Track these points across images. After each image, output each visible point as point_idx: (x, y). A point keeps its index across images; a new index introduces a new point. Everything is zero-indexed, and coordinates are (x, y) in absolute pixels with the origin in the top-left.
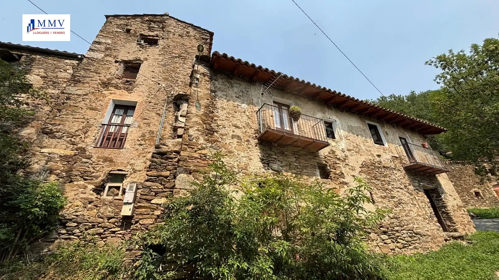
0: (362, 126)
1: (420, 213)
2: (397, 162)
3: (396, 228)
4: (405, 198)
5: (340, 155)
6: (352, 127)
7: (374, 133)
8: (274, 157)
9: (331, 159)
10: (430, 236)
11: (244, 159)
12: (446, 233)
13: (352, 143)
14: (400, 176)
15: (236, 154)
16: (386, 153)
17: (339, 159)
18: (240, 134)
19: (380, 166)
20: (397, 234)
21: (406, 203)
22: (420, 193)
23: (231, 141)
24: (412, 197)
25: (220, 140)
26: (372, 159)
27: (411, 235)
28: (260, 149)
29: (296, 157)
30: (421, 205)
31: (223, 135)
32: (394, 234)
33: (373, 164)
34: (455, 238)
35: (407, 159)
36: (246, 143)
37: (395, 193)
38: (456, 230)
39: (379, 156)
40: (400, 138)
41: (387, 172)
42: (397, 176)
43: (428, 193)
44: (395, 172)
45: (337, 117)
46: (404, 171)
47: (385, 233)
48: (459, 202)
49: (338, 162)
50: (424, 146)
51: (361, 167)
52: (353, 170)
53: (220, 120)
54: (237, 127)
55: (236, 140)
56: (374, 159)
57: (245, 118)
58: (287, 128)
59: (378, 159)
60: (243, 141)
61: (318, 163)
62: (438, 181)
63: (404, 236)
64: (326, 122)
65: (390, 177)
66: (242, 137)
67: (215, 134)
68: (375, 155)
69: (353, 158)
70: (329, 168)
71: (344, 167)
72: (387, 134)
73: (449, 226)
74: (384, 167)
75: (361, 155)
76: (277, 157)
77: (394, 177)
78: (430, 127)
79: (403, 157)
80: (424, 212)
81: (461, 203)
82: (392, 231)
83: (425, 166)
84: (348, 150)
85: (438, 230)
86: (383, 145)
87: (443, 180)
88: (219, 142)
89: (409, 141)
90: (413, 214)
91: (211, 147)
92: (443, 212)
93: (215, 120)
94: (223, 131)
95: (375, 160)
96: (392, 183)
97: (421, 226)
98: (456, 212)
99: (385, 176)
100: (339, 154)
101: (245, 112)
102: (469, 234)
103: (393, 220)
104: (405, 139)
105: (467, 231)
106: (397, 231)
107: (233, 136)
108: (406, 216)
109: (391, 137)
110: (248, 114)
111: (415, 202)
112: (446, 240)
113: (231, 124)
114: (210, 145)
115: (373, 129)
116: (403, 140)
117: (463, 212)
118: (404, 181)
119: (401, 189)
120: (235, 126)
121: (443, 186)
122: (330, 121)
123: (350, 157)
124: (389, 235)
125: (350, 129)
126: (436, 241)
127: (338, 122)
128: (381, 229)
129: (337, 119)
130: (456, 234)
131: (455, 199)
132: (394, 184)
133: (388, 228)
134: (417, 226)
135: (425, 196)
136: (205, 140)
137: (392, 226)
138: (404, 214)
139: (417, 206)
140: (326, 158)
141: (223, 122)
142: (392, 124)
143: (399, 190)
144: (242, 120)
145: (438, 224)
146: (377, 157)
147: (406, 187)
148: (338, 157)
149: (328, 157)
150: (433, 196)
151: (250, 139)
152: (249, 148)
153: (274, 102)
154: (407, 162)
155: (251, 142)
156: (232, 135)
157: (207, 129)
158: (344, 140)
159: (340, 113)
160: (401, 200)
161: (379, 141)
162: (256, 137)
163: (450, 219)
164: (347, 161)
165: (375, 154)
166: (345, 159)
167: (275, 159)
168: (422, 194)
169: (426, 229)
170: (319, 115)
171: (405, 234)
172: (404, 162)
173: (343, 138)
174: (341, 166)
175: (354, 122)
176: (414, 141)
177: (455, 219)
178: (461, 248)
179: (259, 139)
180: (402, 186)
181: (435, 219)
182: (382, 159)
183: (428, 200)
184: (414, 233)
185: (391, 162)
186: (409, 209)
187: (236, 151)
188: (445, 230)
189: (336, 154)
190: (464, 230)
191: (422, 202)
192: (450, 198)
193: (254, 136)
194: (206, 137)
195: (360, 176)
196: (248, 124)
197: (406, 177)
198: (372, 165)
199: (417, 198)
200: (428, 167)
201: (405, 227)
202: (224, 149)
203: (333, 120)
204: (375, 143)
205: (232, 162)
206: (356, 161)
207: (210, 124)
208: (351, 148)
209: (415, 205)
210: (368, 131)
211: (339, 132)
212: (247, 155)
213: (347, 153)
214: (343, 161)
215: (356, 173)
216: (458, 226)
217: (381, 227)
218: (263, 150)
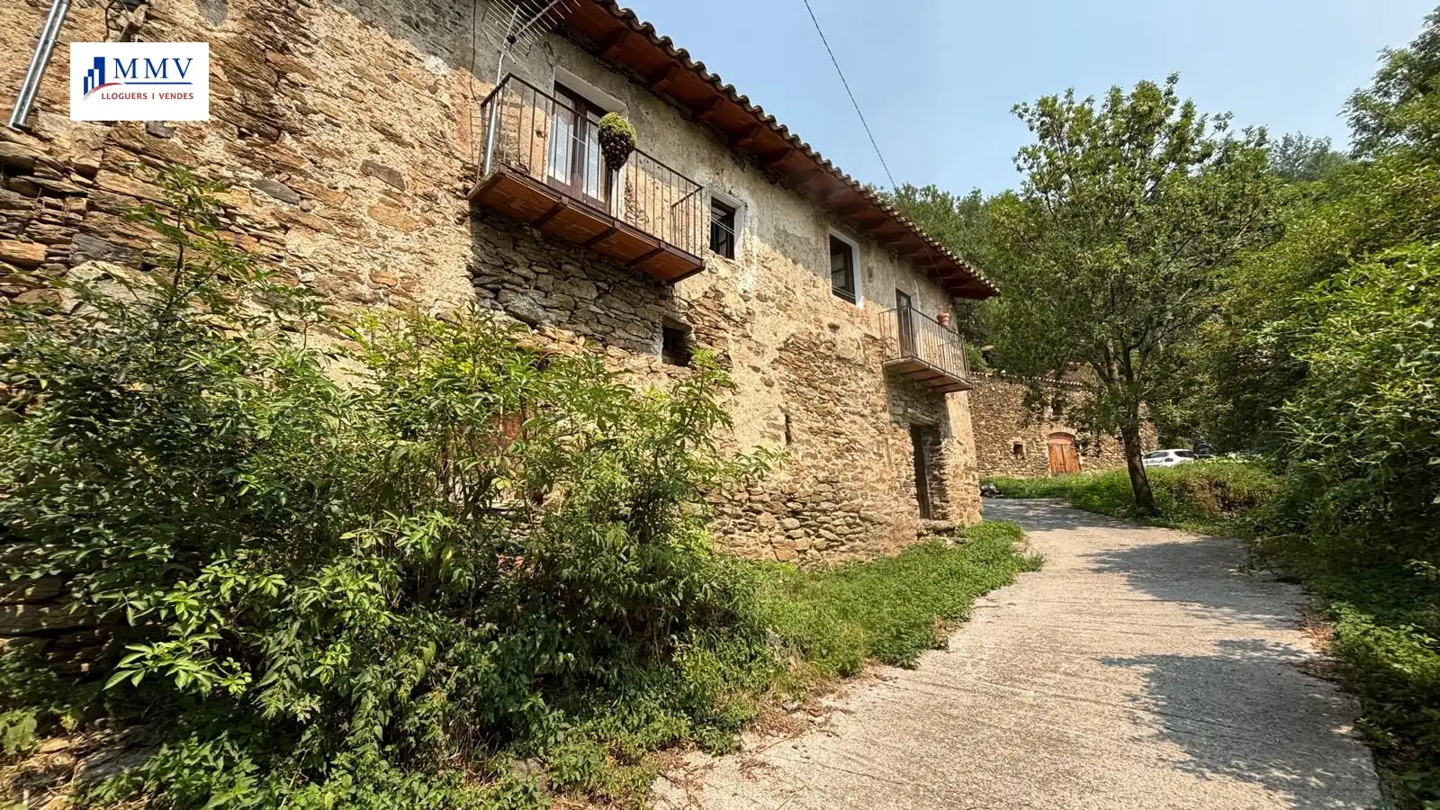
0: (813, 240)
1: (885, 476)
2: (873, 350)
3: (825, 505)
4: (864, 440)
5: (734, 307)
6: (787, 235)
7: (840, 265)
8: (524, 272)
9: (705, 312)
10: (890, 525)
11: (405, 258)
12: (924, 521)
13: (775, 280)
14: (871, 385)
15: (373, 233)
16: (853, 323)
17: (728, 318)
18: (402, 168)
19: (828, 353)
20: (823, 518)
21: (861, 451)
22: (901, 431)
23: (359, 183)
24: (880, 438)
25: (306, 166)
26: (815, 331)
27: (851, 520)
28: (476, 235)
29: (598, 288)
30: (893, 457)
31: (322, 152)
32: (815, 518)
33: (813, 346)
34: (938, 532)
35: (897, 347)
36: (421, 203)
37: (844, 426)
38: (945, 517)
39: (834, 328)
40: (899, 293)
41: (843, 372)
42: (862, 384)
43: (918, 433)
44: (860, 374)
45: (753, 193)
46: (881, 376)
47: (795, 513)
48: (971, 458)
49: (723, 324)
50: (940, 320)
51: (780, 350)
52: (757, 353)
53: (318, 90)
54: (395, 139)
55: (377, 184)
56: (819, 335)
57: (434, 113)
58: (593, 191)
59: (828, 335)
60: (409, 192)
61: (666, 318)
62: (945, 408)
63: (837, 522)
64: (716, 203)
65: (845, 384)
66: (406, 179)
67: (288, 139)
68: (825, 324)
69: (768, 320)
70: (693, 336)
71: (737, 341)
72: (870, 276)
73: (936, 507)
74: (839, 358)
75: (790, 317)
76: (532, 275)
77: (853, 386)
78: (969, 278)
79: (888, 342)
80: (895, 474)
81: (973, 463)
82: (813, 510)
83: (927, 369)
84: (759, 297)
85: (911, 513)
86: (854, 302)
87: (957, 408)
88: (301, 172)
89: (917, 304)
90: (869, 476)
91: (259, 184)
92: (935, 478)
93: (294, 85)
94: (325, 138)
95: (821, 337)
96: (845, 400)
97: (879, 504)
98: (957, 480)
99: (834, 382)
100: (732, 303)
101: (433, 90)
102: (967, 525)
103: (821, 487)
104: (908, 298)
105: (965, 519)
106: (824, 511)
107: (368, 170)
108: (855, 479)
109: (877, 283)
110: (446, 99)
111: (883, 451)
112: (919, 535)
113: (365, 118)
114: (257, 175)
115: (840, 252)
116: (904, 301)
117: (971, 481)
118: (873, 398)
119: (862, 416)
120: (383, 131)
121: (951, 421)
122: (729, 200)
123: (759, 317)
124: (804, 520)
125: (781, 241)
126: (898, 535)
127: (752, 210)
128: (790, 504)
129: (750, 202)
130: (943, 524)
131: (965, 452)
132: (851, 402)
133: (804, 504)
134: (871, 503)
135: (909, 439)
136: (230, 149)
137: (816, 498)
138: (850, 475)
139: (885, 459)
140: (691, 306)
141: (332, 102)
142: (889, 251)
143: (856, 418)
144: (417, 117)
145: (916, 502)
146: (827, 330)
147: (874, 412)
148: (727, 311)
149: (701, 305)
150: (925, 442)
151: (440, 195)
152: (431, 223)
153: (559, 87)
154: (895, 353)
155: (444, 203)
156: (366, 164)
157: (246, 110)
158: (754, 267)
159: (763, 185)
160: (855, 441)
161: (845, 291)
162: (466, 190)
163: (942, 492)
164: (748, 326)
165: (827, 320)
166: (745, 321)
167: (526, 279)
168: (904, 433)
169: (888, 510)
170: (702, 175)
171: (839, 519)
172: (888, 352)
173: (755, 261)
174: (729, 336)
175: (797, 223)
176: (928, 306)
177: (950, 493)
178: (939, 552)
179: (474, 201)
180: (867, 412)
181: (913, 490)
182: (838, 337)
183: (912, 449)
184: (861, 518)
185: (858, 348)
186: (865, 464)
187: (374, 223)
188: (925, 514)
189: (724, 301)
190: (961, 516)
191: (897, 452)
192: (957, 449)
193: (460, 185)
194: (240, 143)
195: (772, 372)
196: (439, 139)
197: (883, 390)
198: (810, 349)
199: (891, 441)
200: (935, 372)
201: (845, 502)
202: (319, 207)
203: (739, 203)
204: (835, 293)
205: (348, 260)
206: (772, 330)
207: (264, 94)
208: (770, 294)
209: (881, 456)
210: (826, 257)
211: (747, 239)
212: (417, 247)
213: (755, 305)
214: (737, 325)
215: (764, 362)
216: (953, 509)
217: (790, 500)
218: (487, 241)
